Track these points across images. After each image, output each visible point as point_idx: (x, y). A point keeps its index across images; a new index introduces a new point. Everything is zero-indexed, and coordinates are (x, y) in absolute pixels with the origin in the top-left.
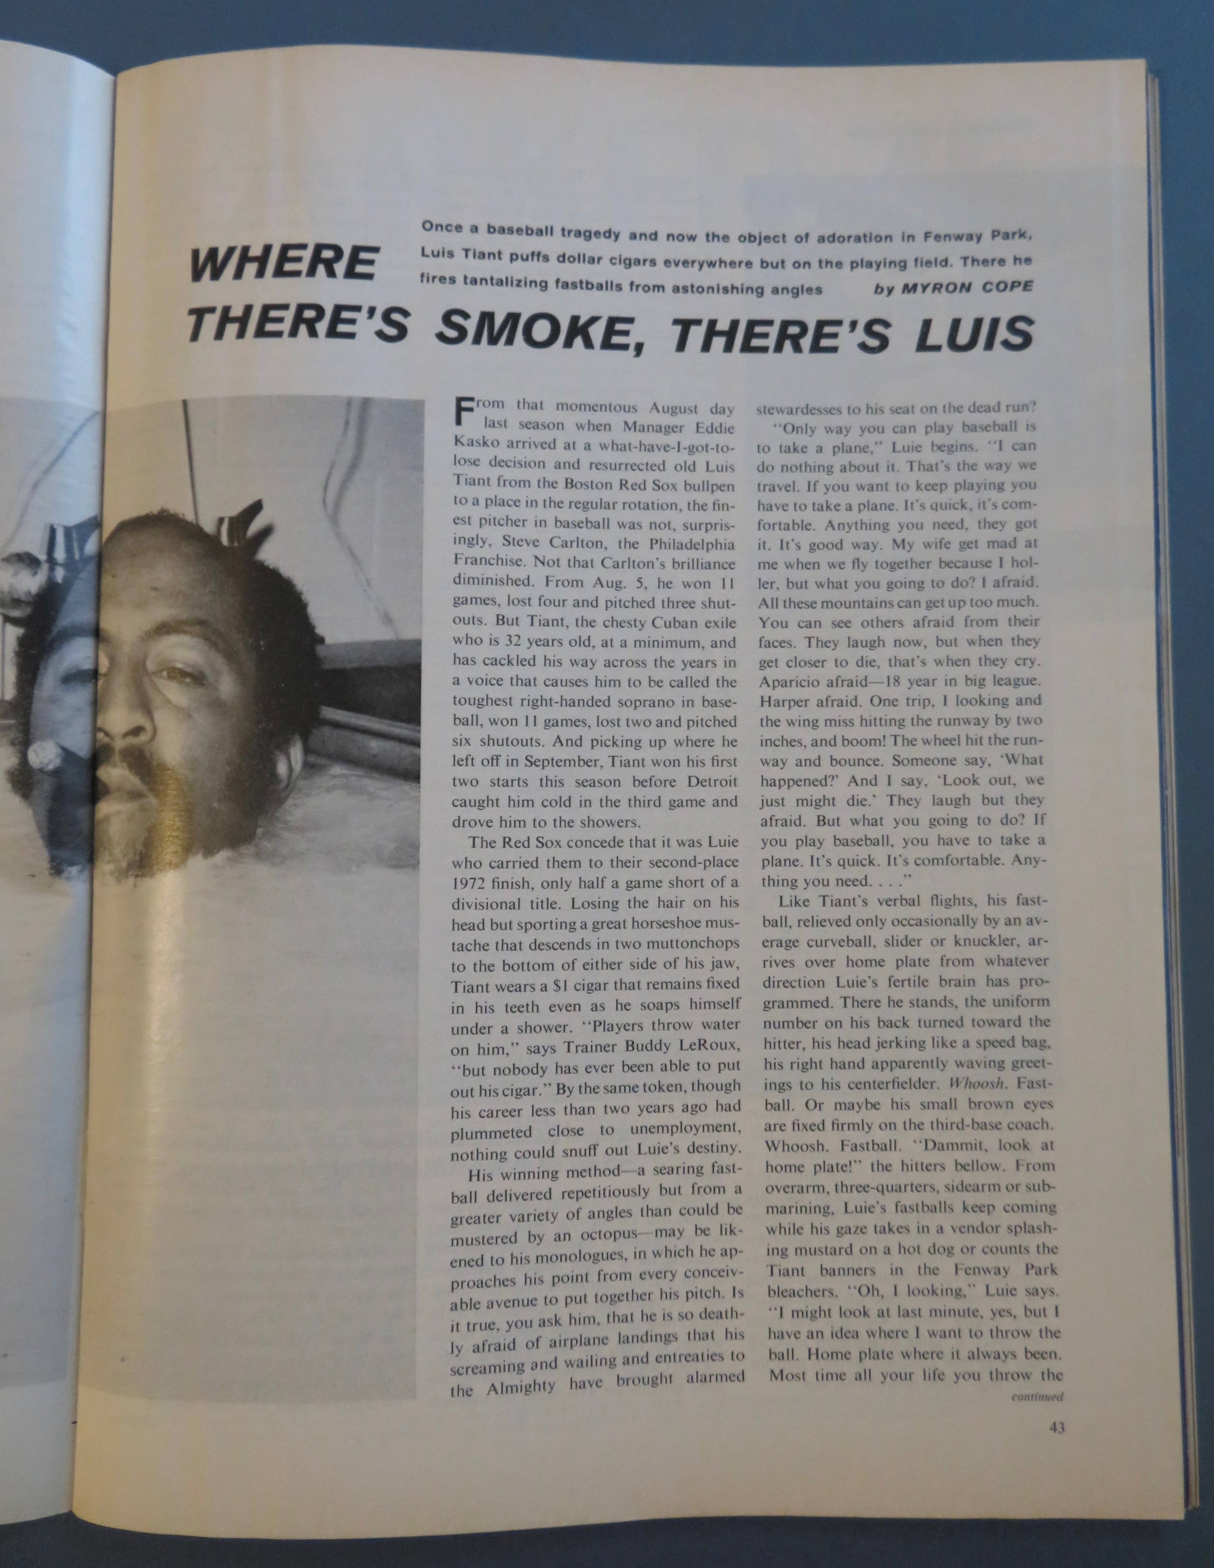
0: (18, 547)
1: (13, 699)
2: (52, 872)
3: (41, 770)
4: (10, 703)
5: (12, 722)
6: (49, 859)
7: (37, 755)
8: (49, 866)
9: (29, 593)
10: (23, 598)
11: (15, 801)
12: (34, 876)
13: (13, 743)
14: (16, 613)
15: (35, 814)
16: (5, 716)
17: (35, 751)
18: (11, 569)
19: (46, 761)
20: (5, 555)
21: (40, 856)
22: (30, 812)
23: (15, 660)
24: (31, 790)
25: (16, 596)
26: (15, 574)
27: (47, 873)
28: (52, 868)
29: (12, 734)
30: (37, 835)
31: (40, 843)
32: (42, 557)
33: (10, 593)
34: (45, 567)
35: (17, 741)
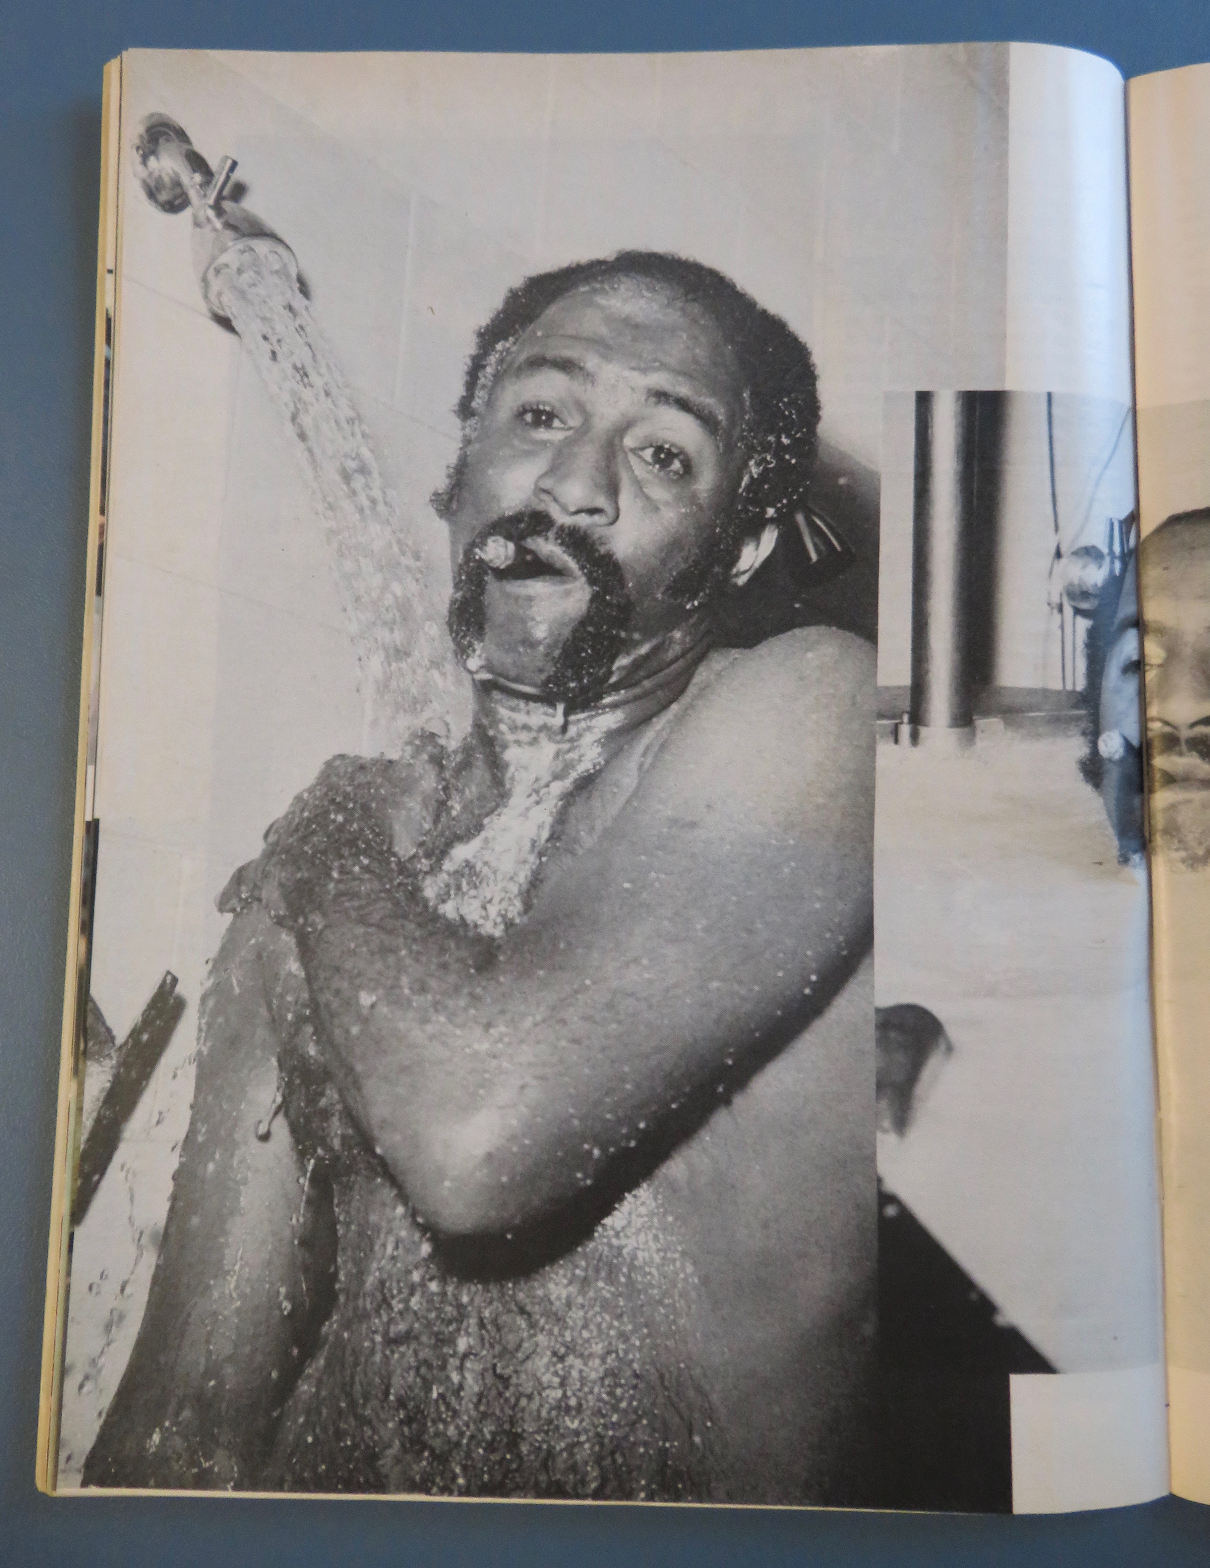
0: (1085, 541)
1: (1084, 690)
2: (1121, 860)
3: (1110, 760)
4: (1081, 693)
5: (1083, 712)
6: (1118, 847)
7: (1106, 746)
8: (1118, 853)
9: (1096, 585)
10: (1091, 591)
11: (1086, 790)
12: (1101, 864)
13: (1084, 734)
14: (1085, 605)
15: (1106, 804)
16: (1076, 706)
17: (1104, 741)
18: (1080, 562)
19: (1113, 750)
20: (1074, 549)
21: (1111, 843)
22: (1101, 800)
23: (1085, 651)
24: (1102, 779)
25: (1085, 589)
26: (1084, 567)
27: (1116, 861)
28: (1121, 856)
29: (1084, 725)
30: (1107, 823)
31: (1111, 832)
32: (1105, 550)
33: (1079, 585)
34: (1107, 560)
35: (1088, 732)
